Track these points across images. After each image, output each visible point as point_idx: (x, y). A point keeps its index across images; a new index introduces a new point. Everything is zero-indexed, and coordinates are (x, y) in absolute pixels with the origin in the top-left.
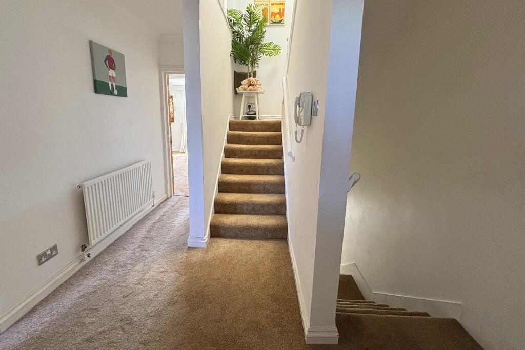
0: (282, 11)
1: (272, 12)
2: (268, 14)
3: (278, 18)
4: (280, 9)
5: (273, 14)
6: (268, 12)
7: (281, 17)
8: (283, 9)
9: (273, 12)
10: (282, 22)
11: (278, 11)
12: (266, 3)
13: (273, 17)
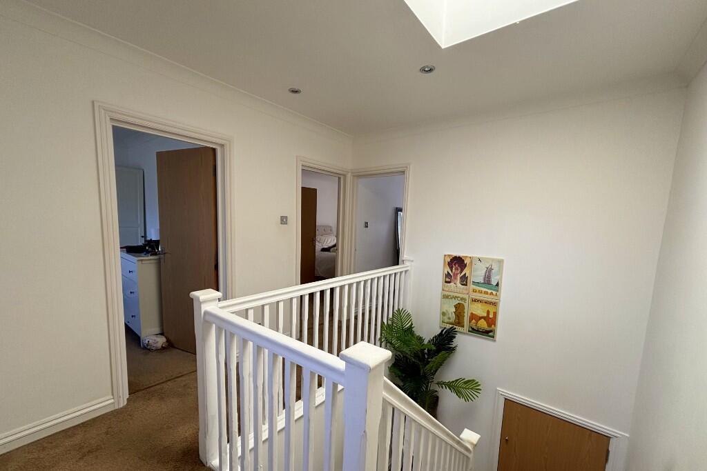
0: (491, 316)
1: (472, 313)
2: (466, 315)
3: (483, 324)
4: (488, 312)
5: (473, 317)
6: (466, 311)
7: (489, 325)
8: (495, 314)
9: (474, 313)
10: (490, 334)
11: (485, 315)
12: (461, 296)
13: (474, 321)
